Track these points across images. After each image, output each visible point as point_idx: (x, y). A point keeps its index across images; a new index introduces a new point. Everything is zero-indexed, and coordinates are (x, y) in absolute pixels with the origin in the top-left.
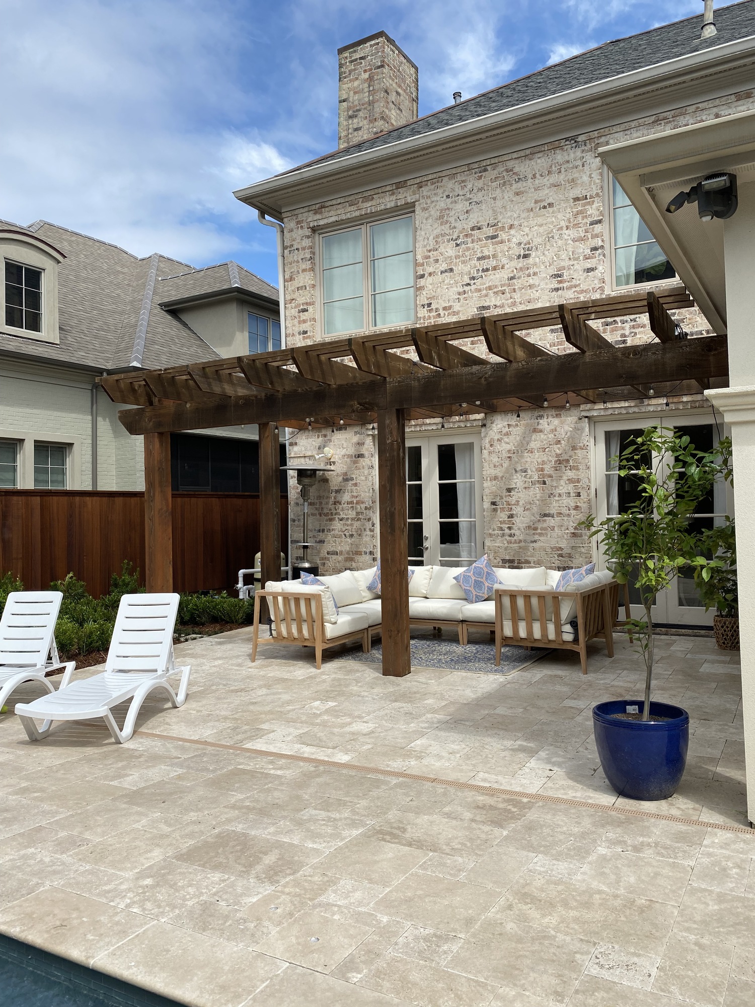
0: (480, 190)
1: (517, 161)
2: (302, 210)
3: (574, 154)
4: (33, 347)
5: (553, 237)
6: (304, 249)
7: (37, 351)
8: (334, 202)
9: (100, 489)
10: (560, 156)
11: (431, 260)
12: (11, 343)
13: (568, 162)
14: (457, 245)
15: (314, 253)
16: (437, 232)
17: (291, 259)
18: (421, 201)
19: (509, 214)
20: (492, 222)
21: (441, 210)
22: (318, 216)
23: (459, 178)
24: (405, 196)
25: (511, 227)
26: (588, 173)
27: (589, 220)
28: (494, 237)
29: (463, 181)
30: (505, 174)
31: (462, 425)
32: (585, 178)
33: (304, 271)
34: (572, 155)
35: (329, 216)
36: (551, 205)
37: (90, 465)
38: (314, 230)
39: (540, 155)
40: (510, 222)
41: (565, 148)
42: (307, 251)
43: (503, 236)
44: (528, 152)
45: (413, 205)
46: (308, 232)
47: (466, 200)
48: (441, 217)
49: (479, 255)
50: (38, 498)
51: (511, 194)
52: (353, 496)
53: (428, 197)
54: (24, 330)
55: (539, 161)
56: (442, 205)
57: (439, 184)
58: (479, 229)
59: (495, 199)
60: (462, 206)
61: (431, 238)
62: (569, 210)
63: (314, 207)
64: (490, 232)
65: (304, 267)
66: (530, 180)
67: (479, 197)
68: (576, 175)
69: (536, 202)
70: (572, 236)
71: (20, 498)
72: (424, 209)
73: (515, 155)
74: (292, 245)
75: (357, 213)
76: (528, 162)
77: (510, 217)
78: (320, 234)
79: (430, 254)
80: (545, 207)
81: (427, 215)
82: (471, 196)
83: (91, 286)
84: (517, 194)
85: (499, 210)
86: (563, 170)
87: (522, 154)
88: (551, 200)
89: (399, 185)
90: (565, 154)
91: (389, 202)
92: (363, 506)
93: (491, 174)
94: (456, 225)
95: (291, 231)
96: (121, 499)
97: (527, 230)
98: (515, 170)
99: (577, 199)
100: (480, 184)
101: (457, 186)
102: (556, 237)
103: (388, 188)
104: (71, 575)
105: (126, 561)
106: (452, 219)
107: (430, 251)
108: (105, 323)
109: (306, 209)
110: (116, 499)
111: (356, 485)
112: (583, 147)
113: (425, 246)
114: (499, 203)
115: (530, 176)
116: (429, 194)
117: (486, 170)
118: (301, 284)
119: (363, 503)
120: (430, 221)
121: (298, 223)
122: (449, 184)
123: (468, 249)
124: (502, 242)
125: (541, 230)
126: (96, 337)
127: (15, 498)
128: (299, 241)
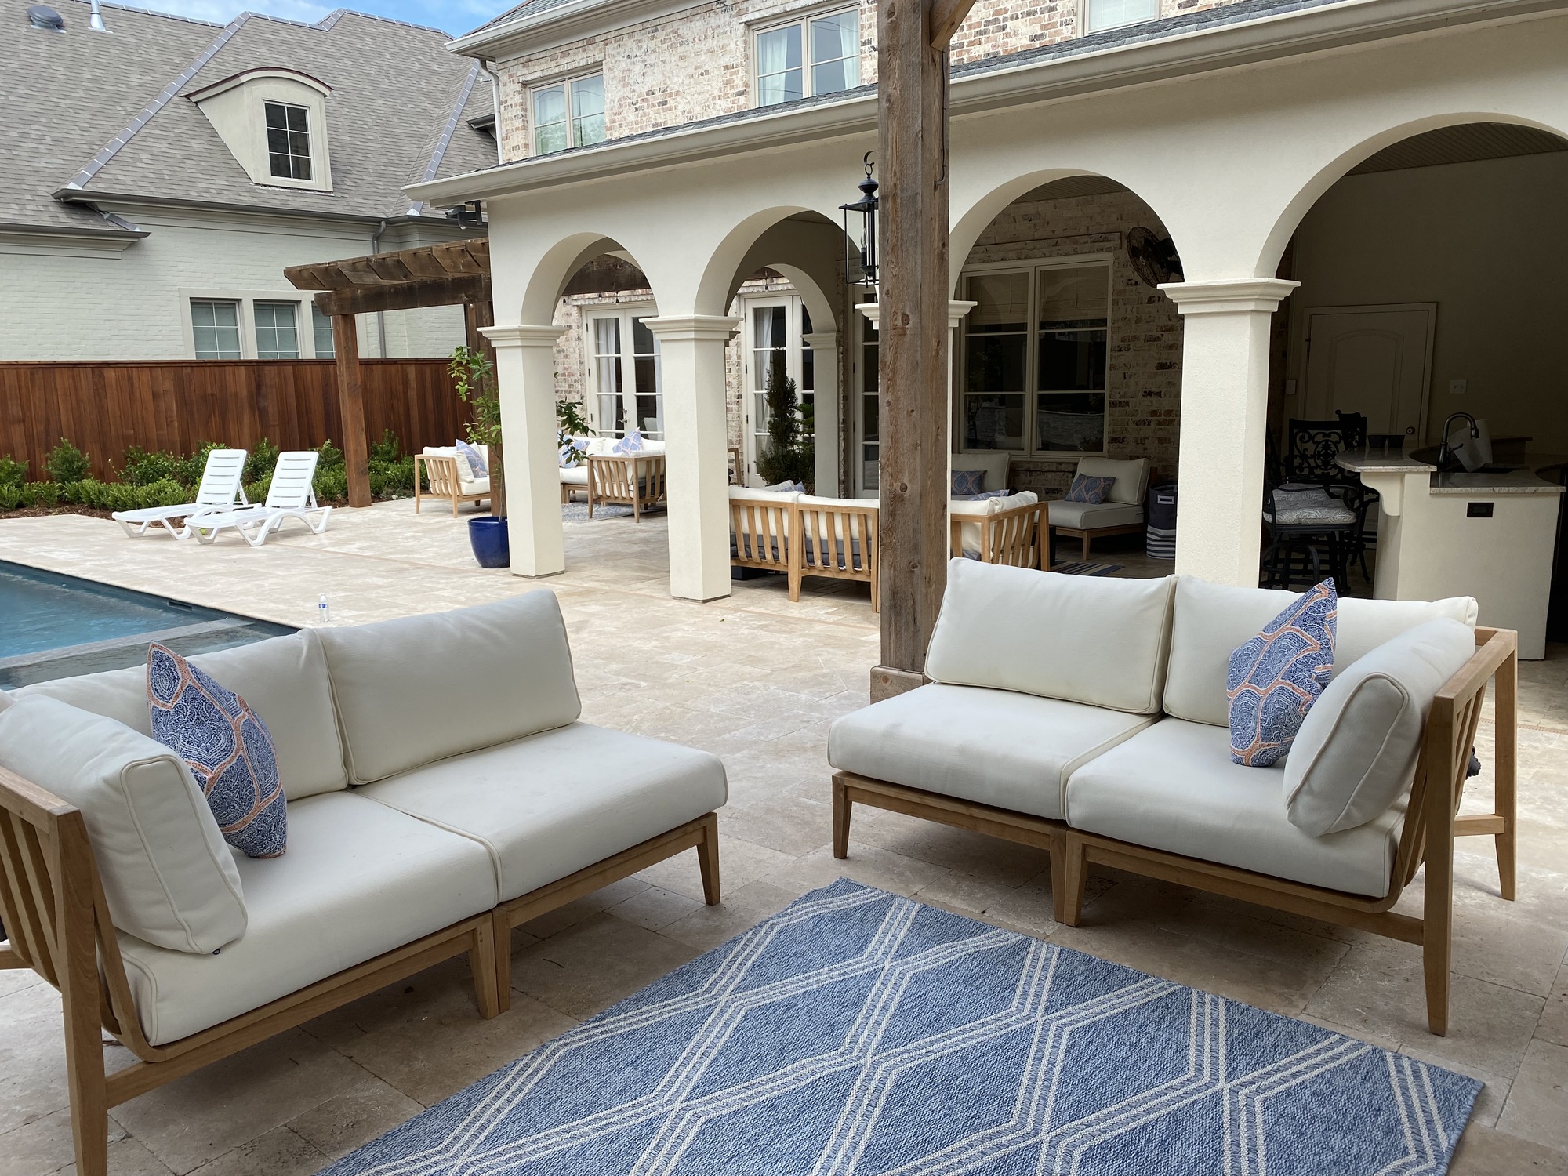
0: (653, 51)
1: (681, 22)
2: (513, 63)
3: (725, 18)
4: (302, 199)
5: (708, 107)
6: (516, 105)
7: (305, 204)
8: (537, 56)
9: (389, 357)
10: (714, 20)
11: (617, 124)
12: (277, 197)
13: (719, 26)
14: (637, 110)
15: (525, 110)
16: (620, 94)
17: (506, 116)
18: (608, 60)
19: (676, 79)
20: (663, 87)
21: (623, 71)
22: (525, 71)
23: (637, 37)
24: (594, 54)
25: (677, 93)
26: (735, 40)
27: (735, 91)
28: (664, 103)
29: (640, 41)
30: (671, 35)
31: (644, 298)
32: (733, 46)
33: (517, 129)
34: (722, 20)
35: (535, 72)
36: (707, 72)
37: (376, 326)
38: (524, 84)
39: (698, 17)
40: (676, 88)
41: (717, 11)
42: (518, 107)
43: (671, 103)
44: (688, 13)
45: (600, 64)
46: (518, 87)
47: (643, 62)
48: (623, 79)
49: (654, 122)
50: (291, 367)
51: (675, 58)
52: (565, 369)
53: (613, 56)
54: (292, 179)
55: (697, 24)
56: (624, 65)
57: (621, 43)
58: (653, 94)
59: (664, 62)
60: (639, 68)
61: (616, 101)
62: (720, 79)
63: (521, 60)
64: (660, 97)
65: (517, 125)
66: (691, 44)
67: (651, 59)
68: (726, 42)
69: (696, 68)
70: (723, 107)
71: (272, 368)
72: (610, 69)
73: (679, 16)
74: (506, 101)
75: (556, 70)
76: (689, 24)
77: (676, 83)
78: (531, 88)
79: (616, 118)
80: (702, 74)
81: (612, 76)
82: (646, 58)
83: (390, 102)
84: (681, 58)
85: (668, 75)
86: (716, 35)
87: (683, 15)
88: (706, 67)
89: (590, 41)
90: (717, 18)
91: (580, 59)
92: (573, 378)
93: (661, 35)
94: (635, 88)
95: (505, 85)
96: (380, 366)
97: (689, 97)
98: (680, 32)
99: (726, 67)
100: (652, 45)
101: (635, 46)
102: (711, 107)
103: (580, 44)
104: (329, 442)
105: (387, 430)
106: (632, 82)
107: (615, 115)
108: (399, 155)
109: (516, 62)
110: (374, 366)
111: (566, 357)
112: (731, 12)
113: (611, 109)
114: (668, 67)
115: (691, 40)
116: (613, 52)
117: (657, 30)
118: (515, 144)
119: (573, 375)
120: (615, 82)
121: (511, 76)
122: (629, 43)
123: (645, 115)
124: (670, 109)
125: (700, 98)
126: (382, 175)
127: (267, 368)
128: (511, 96)
